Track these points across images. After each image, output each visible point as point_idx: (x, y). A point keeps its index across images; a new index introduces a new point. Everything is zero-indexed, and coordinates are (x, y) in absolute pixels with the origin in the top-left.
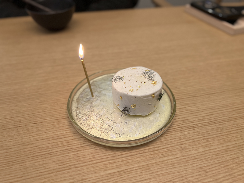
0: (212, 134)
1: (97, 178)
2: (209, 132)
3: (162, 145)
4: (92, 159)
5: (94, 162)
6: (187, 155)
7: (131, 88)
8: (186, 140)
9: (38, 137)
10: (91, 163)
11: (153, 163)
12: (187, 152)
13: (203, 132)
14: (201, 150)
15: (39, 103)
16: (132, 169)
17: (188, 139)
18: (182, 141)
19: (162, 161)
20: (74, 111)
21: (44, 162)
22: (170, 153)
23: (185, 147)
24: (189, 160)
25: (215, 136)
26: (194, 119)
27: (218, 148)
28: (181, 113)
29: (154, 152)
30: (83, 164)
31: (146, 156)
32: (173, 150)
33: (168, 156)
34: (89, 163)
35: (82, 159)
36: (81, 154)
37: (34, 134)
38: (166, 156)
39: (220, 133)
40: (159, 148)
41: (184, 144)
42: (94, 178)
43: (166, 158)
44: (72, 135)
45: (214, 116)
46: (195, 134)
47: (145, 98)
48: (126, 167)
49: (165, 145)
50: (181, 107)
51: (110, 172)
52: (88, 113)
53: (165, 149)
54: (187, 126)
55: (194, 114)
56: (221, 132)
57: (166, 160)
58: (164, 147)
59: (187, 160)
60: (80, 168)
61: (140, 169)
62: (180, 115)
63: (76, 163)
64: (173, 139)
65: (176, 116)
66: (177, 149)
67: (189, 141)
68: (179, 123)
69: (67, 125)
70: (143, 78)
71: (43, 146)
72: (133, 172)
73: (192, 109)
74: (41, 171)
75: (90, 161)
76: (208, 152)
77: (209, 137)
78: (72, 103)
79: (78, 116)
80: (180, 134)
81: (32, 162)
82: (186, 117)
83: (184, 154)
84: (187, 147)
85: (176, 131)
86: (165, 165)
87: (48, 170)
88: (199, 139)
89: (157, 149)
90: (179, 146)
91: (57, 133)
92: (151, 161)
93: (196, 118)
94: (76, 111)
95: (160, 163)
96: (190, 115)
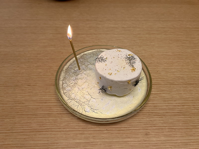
0: (177, 125)
1: (66, 144)
2: (175, 123)
3: (129, 126)
4: (67, 127)
5: (68, 129)
6: (148, 141)
7: (110, 72)
8: (151, 126)
9: (29, 98)
10: (64, 130)
11: (116, 142)
12: (149, 138)
13: (170, 121)
14: (163, 138)
15: (35, 67)
16: (97, 143)
17: (153, 126)
18: (148, 126)
19: (124, 142)
20: (61, 80)
21: (29, 121)
22: (133, 136)
23: (149, 132)
24: (149, 146)
25: (180, 127)
26: (165, 107)
27: (180, 140)
28: (155, 98)
29: (120, 131)
30: (58, 130)
31: (112, 134)
32: (138, 133)
33: (131, 138)
34: (63, 130)
35: (58, 125)
36: (59, 120)
37: (26, 94)
38: (129, 138)
39: (185, 125)
40: (125, 129)
41: (149, 129)
42: (64, 144)
43: (129, 140)
44: (56, 102)
45: (185, 107)
46: (162, 121)
47: (121, 83)
48: (92, 140)
49: (131, 126)
50: (157, 93)
51: (78, 141)
52: (72, 84)
53: (130, 131)
54: (156, 112)
55: (166, 102)
56: (187, 125)
57: (129, 141)
58: (130, 129)
59: (146, 145)
60: (55, 132)
61: (104, 144)
62: (153, 100)
63: (53, 127)
64: (140, 123)
65: (149, 101)
66: (141, 133)
67: (154, 128)
68: (150, 108)
69: (53, 91)
70: (125, 63)
71: (31, 107)
72: (97, 145)
73: (166, 96)
74: (25, 128)
75: (64, 128)
76: (168, 142)
77: (174, 127)
78: (61, 72)
79: (63, 85)
80: (147, 119)
81: (20, 119)
82: (159, 104)
83: (145, 139)
84: (151, 133)
85: (145, 115)
86: (125, 146)
87: (30, 128)
88: (164, 128)
89: (123, 129)
90: (143, 131)
91: (44, 98)
92: (115, 139)
93: (167, 106)
94: (63, 80)
95: (122, 143)
96: (163, 102)
